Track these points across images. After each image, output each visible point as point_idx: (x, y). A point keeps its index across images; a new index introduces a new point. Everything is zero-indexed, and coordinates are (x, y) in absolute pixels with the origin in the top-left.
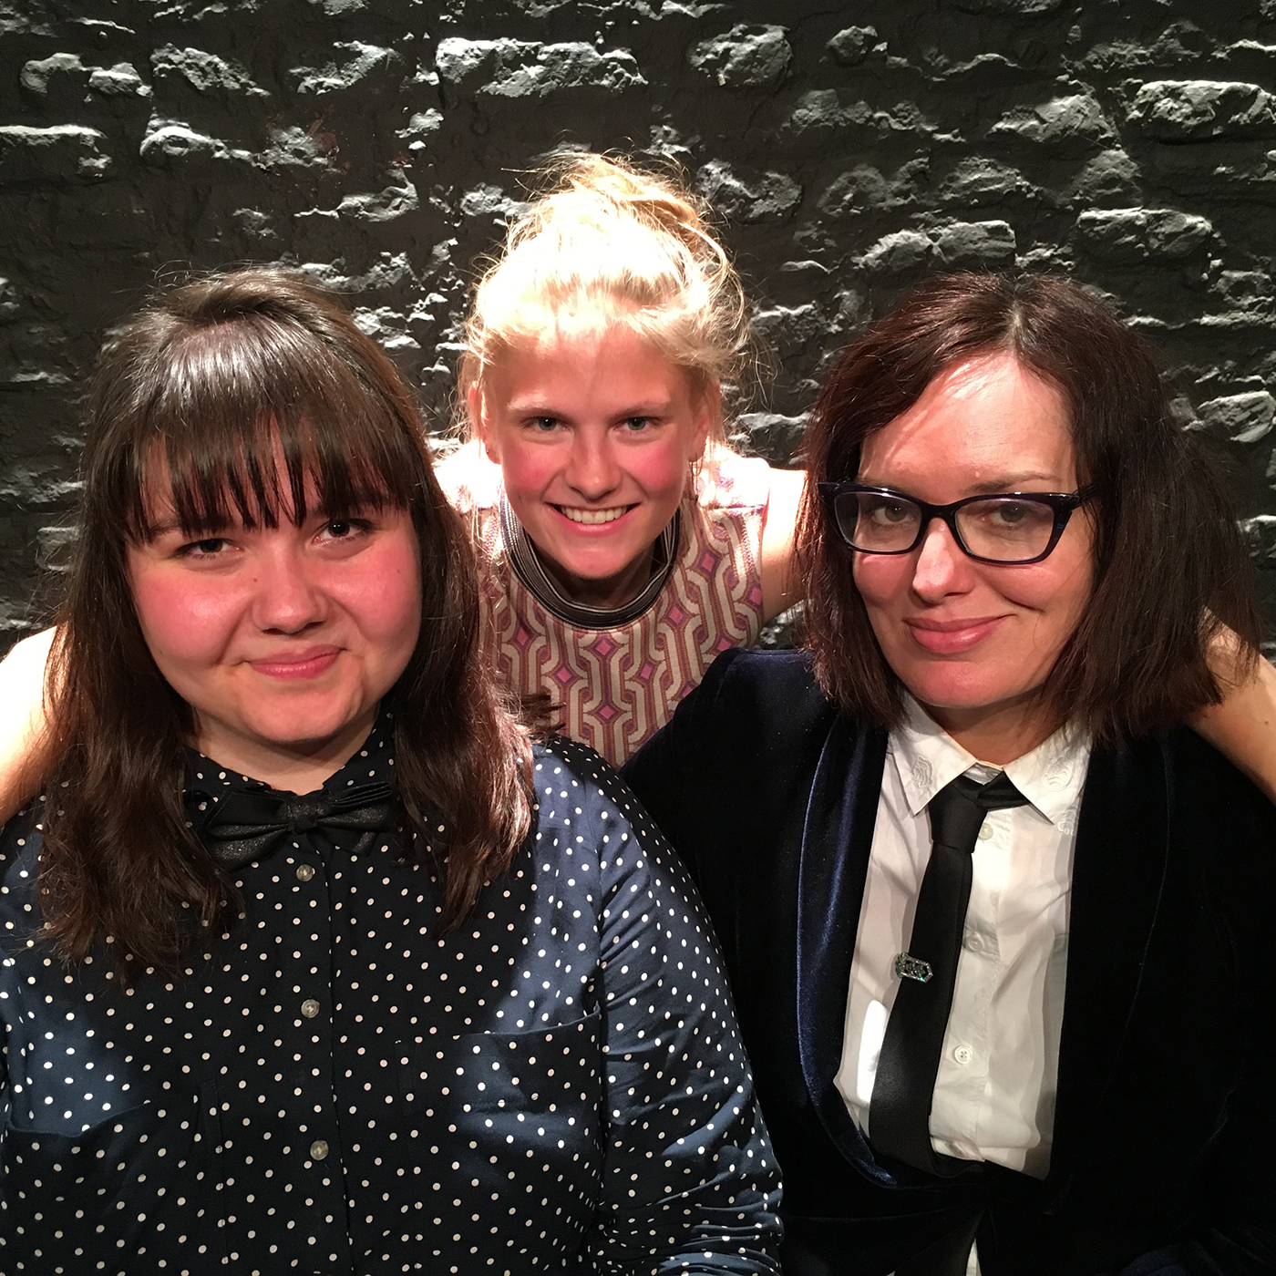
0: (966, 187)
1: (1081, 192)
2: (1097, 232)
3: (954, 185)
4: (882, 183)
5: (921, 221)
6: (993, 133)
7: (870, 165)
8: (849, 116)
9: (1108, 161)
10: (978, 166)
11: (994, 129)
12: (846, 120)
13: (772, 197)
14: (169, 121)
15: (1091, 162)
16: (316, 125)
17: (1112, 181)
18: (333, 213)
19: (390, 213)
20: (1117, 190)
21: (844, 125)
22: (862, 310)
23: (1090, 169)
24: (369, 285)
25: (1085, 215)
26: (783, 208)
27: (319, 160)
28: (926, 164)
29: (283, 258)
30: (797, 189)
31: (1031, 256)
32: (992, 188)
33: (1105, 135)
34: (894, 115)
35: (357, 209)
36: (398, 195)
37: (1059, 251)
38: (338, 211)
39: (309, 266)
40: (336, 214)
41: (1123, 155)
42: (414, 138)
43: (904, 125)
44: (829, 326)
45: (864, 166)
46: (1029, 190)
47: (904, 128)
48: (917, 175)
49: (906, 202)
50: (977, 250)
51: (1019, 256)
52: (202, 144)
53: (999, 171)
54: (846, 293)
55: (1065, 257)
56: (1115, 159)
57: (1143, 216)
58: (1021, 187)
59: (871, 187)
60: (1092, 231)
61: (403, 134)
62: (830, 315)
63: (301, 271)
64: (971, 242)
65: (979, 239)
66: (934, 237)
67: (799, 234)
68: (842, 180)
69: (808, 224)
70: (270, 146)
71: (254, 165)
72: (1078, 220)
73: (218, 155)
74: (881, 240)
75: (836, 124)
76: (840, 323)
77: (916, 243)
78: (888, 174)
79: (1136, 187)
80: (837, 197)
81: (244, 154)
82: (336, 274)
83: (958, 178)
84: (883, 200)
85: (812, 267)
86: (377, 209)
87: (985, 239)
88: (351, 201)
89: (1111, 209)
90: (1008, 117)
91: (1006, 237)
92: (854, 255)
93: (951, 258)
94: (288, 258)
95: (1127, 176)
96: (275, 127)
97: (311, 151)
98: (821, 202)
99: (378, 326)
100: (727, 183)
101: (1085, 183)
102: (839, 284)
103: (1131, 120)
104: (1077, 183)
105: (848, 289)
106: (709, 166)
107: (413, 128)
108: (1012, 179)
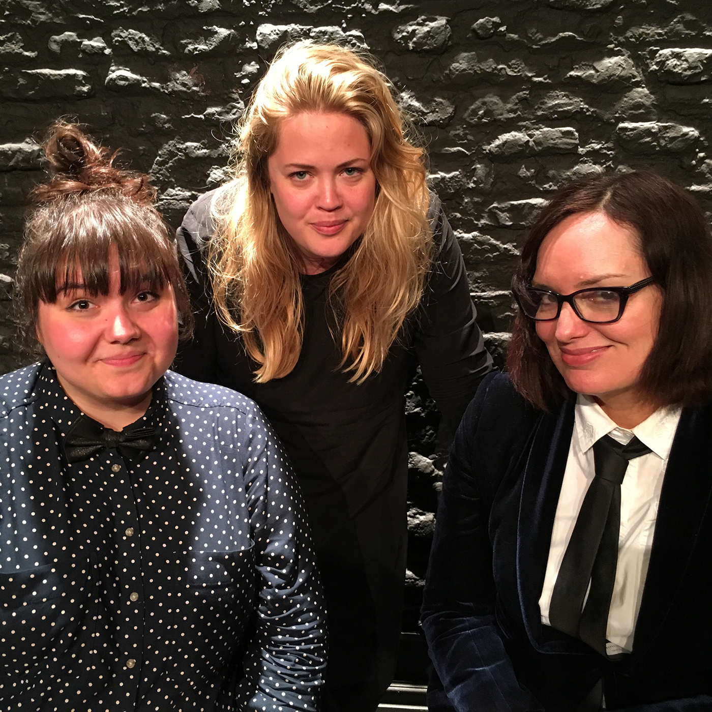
0: (550, 108)
1: (619, 112)
2: (628, 135)
3: (543, 107)
4: (501, 104)
5: (524, 126)
6: (568, 78)
7: (494, 95)
8: (482, 67)
9: (637, 95)
10: (558, 96)
11: (568, 75)
12: (481, 69)
13: (437, 112)
14: (120, 67)
15: (626, 95)
16: (194, 70)
17: (639, 106)
18: (202, 116)
19: (231, 117)
20: (642, 111)
21: (479, 72)
22: (488, 175)
23: (625, 99)
24: (219, 155)
25: (621, 125)
26: (443, 118)
27: (195, 88)
28: (528, 94)
29: (176, 139)
30: (452, 107)
31: (588, 148)
32: (566, 109)
33: (636, 79)
34: (509, 67)
35: (214, 114)
36: (234, 107)
37: (605, 146)
38: (204, 115)
39: (189, 144)
40: (203, 117)
41: (646, 91)
42: (244, 77)
43: (515, 72)
44: (468, 184)
45: (491, 95)
46: (588, 110)
47: (515, 74)
48: (522, 100)
49: (515, 116)
50: (555, 144)
51: (581, 147)
52: (135, 80)
53: (570, 99)
54: (478, 166)
55: (609, 149)
56: (641, 94)
57: (656, 127)
58: (583, 108)
59: (494, 107)
60: (625, 134)
61: (238, 75)
62: (469, 178)
63: (184, 146)
64: (552, 139)
65: (557, 138)
66: (531, 136)
67: (453, 132)
68: (478, 103)
69: (458, 127)
70: (170, 81)
71: (162, 90)
72: (617, 128)
73: (143, 85)
74: (499, 137)
75: (475, 71)
76: (474, 182)
77: (520, 139)
78: (505, 100)
79: (653, 109)
80: (475, 113)
81: (157, 85)
82: (202, 148)
83: (546, 103)
84: (501, 114)
85: (459, 151)
86: (224, 115)
87: (560, 138)
88: (210, 110)
89: (637, 122)
90: (577, 68)
91: (573, 137)
92: (484, 145)
93: (540, 148)
94: (178, 139)
95: (648, 103)
96: (173, 71)
97: (190, 84)
98: (466, 115)
99: (223, 176)
100: (412, 104)
101: (622, 107)
102: (474, 161)
103: (652, 71)
104: (617, 107)
105: (480, 164)
106: (403, 94)
107: (244, 72)
108: (578, 103)
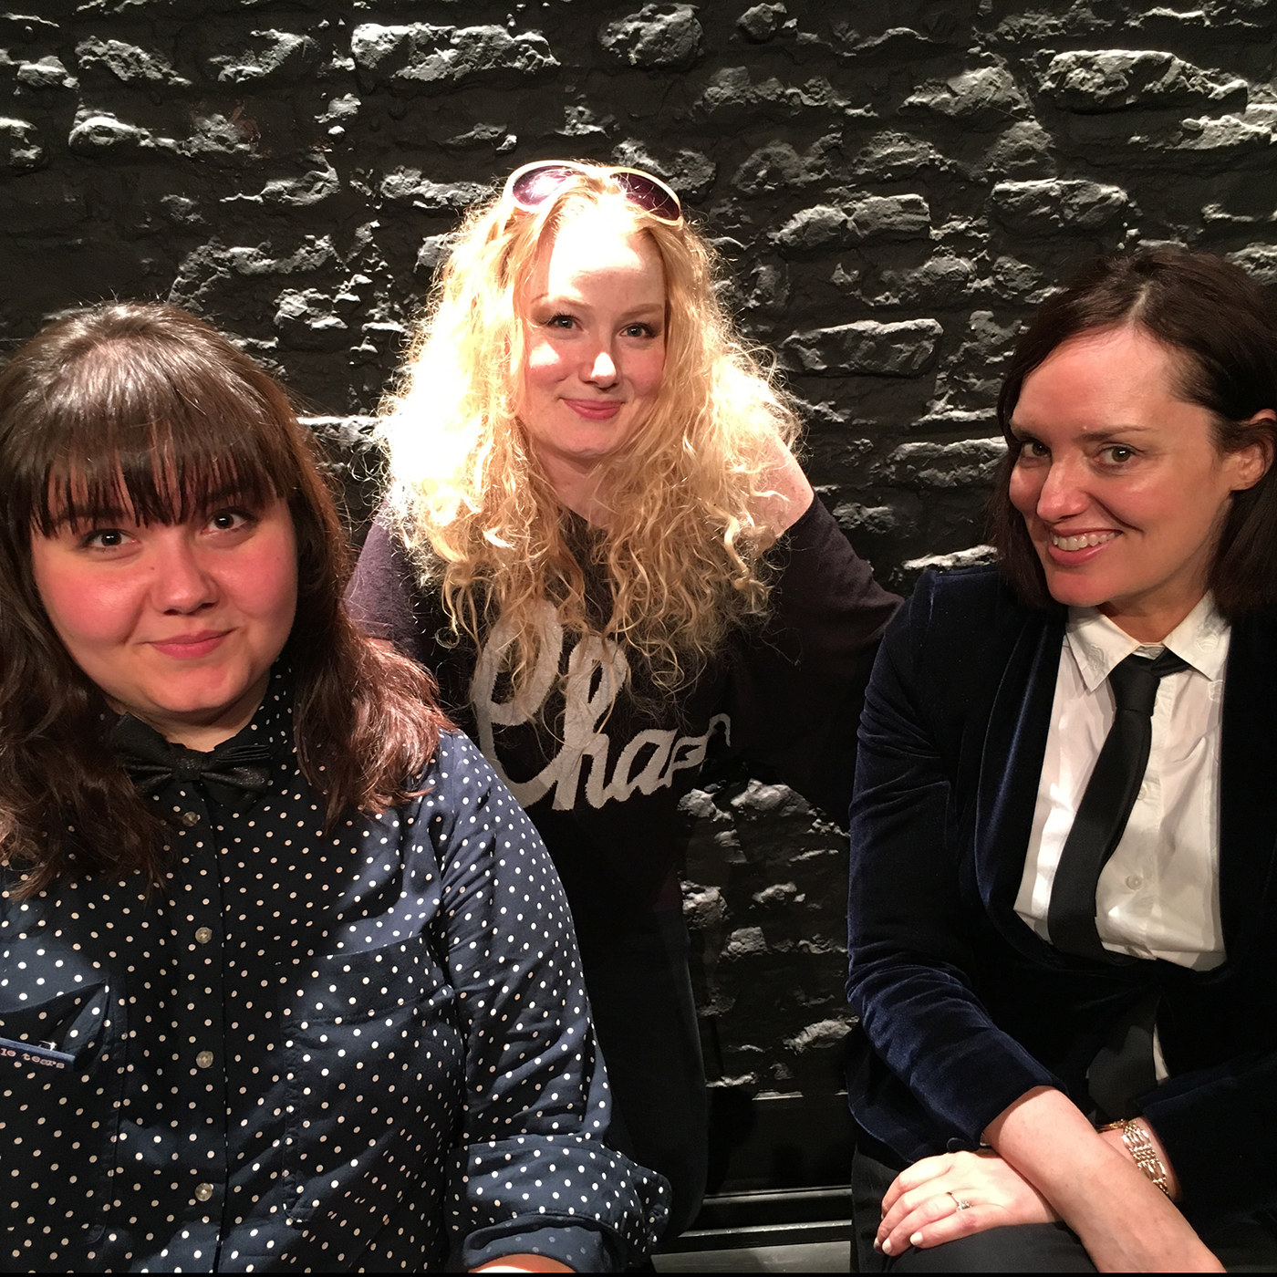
0: (879, 161)
1: (995, 164)
2: (1012, 203)
3: (867, 160)
4: (795, 158)
5: (836, 195)
6: (906, 107)
7: (783, 142)
8: (760, 93)
9: (1022, 133)
10: (891, 140)
11: (906, 103)
12: (758, 97)
13: (686, 175)
14: (96, 112)
15: (1004, 134)
16: (238, 112)
17: (1026, 152)
18: (258, 198)
19: (313, 197)
20: (1031, 161)
21: (755, 102)
22: (780, 284)
23: (1003, 141)
24: (295, 268)
25: (999, 187)
26: (697, 185)
27: (241, 146)
28: (839, 139)
29: (211, 242)
30: (711, 166)
31: (946, 229)
32: (905, 162)
33: (1019, 107)
34: (806, 91)
35: (280, 193)
36: (320, 179)
37: (974, 224)
38: (262, 196)
39: (236, 250)
40: (260, 199)
41: (1036, 126)
42: (333, 123)
43: (817, 101)
44: (747, 301)
45: (777, 142)
46: (943, 163)
47: (816, 104)
48: (830, 150)
49: (820, 177)
50: (892, 224)
51: (934, 229)
52: (128, 133)
53: (912, 145)
54: (763, 268)
55: (980, 229)
56: (1028, 131)
57: (1057, 187)
58: (934, 160)
59: (784, 163)
60: (1006, 203)
61: (322, 119)
62: (748, 290)
63: (228, 255)
64: (885, 216)
65: (894, 213)
66: (849, 212)
67: (715, 211)
68: (756, 156)
69: (724, 201)
70: (194, 133)
71: (179, 152)
72: (993, 192)
73: (143, 143)
74: (796, 215)
75: (748, 101)
76: (757, 298)
77: (830, 218)
78: (801, 150)
79: (1050, 158)
80: (751, 173)
81: (169, 142)
82: (263, 258)
83: (872, 152)
84: (797, 176)
85: (729, 243)
86: (299, 193)
87: (899, 213)
88: (273, 186)
89: (1025, 180)
90: (920, 91)
91: (920, 211)
92: (770, 231)
93: (866, 232)
94: (215, 242)
95: (1040, 147)
96: (198, 115)
97: (232, 138)
98: (736, 179)
99: (306, 308)
100: (641, 162)
101: (999, 155)
102: (755, 260)
103: (1044, 90)
104: (991, 155)
105: (764, 265)
106: (624, 145)
107: (332, 113)
108: (926, 152)
